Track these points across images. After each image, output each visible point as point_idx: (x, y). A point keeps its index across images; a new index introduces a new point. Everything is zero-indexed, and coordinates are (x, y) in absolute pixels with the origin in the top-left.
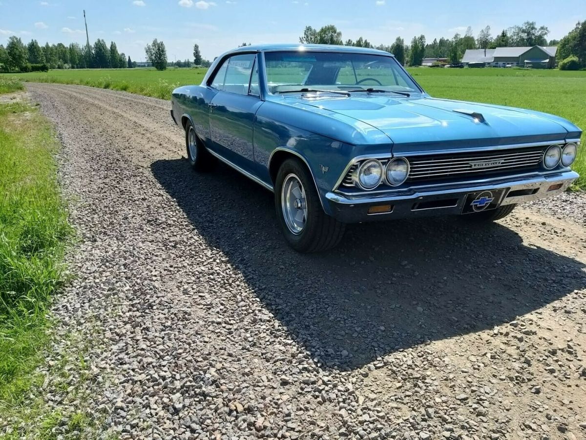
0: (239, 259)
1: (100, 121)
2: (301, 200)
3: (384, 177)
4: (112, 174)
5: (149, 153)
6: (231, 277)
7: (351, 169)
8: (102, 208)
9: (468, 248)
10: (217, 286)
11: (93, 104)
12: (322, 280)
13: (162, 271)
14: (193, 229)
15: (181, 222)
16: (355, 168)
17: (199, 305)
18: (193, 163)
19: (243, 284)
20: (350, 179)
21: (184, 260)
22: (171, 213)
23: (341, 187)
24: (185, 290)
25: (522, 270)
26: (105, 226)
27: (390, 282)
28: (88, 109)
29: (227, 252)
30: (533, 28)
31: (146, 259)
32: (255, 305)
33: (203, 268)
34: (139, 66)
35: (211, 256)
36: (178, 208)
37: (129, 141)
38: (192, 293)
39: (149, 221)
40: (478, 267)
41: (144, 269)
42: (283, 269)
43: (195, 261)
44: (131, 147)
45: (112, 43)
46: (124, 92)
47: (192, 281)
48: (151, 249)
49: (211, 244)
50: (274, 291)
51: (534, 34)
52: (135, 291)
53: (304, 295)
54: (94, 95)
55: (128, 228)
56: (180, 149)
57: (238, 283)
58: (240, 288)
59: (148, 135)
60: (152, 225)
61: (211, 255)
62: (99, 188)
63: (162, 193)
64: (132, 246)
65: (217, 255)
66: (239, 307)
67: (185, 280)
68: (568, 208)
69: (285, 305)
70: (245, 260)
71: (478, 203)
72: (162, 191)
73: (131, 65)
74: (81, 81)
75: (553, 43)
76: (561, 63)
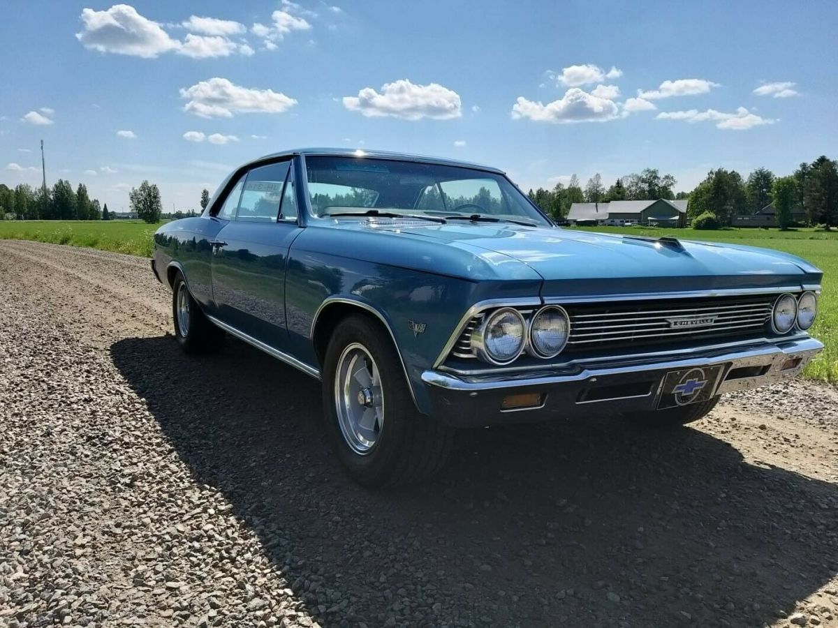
0: (254, 506)
1: (40, 285)
2: (373, 390)
3: (527, 341)
4: (39, 362)
5: (112, 328)
6: (235, 544)
7: (470, 325)
8: (9, 416)
9: (662, 471)
10: (207, 564)
11: (37, 264)
12: (416, 543)
13: (99, 536)
14: (171, 451)
15: (150, 439)
16: (476, 323)
17: (164, 609)
18: (183, 341)
19: (258, 559)
20: (468, 345)
21: (145, 512)
22: (134, 423)
23: (450, 360)
24: (138, 575)
25: (766, 508)
26: (6, 450)
27: (544, 542)
28: (27, 270)
29: (231, 493)
30: (656, 177)
31: (70, 511)
32: (284, 604)
33: (180, 527)
34: (119, 218)
35: (198, 502)
36: (147, 413)
37: (82, 312)
38: (152, 583)
39: (90, 439)
40: (692, 507)
41: (61, 532)
42: (338, 522)
43: (166, 513)
44: (83, 321)
45: (81, 185)
46: (91, 249)
47: (155, 556)
48: (83, 491)
49: (201, 477)
50: (322, 571)
51: (657, 185)
52: (33, 582)
53: (382, 579)
54: (42, 252)
55: (48, 452)
56: (165, 322)
57: (248, 556)
58: (252, 567)
59: (117, 304)
60: (94, 445)
61: (200, 498)
62: (12, 383)
63: (122, 389)
64: (47, 485)
65: (212, 499)
66: (248, 610)
67: (141, 553)
68: (785, 401)
69: (345, 603)
70: (264, 506)
71: (683, 391)
72: (122, 386)
73: (107, 215)
74: (27, 234)
75: (682, 196)
76: (694, 221)
